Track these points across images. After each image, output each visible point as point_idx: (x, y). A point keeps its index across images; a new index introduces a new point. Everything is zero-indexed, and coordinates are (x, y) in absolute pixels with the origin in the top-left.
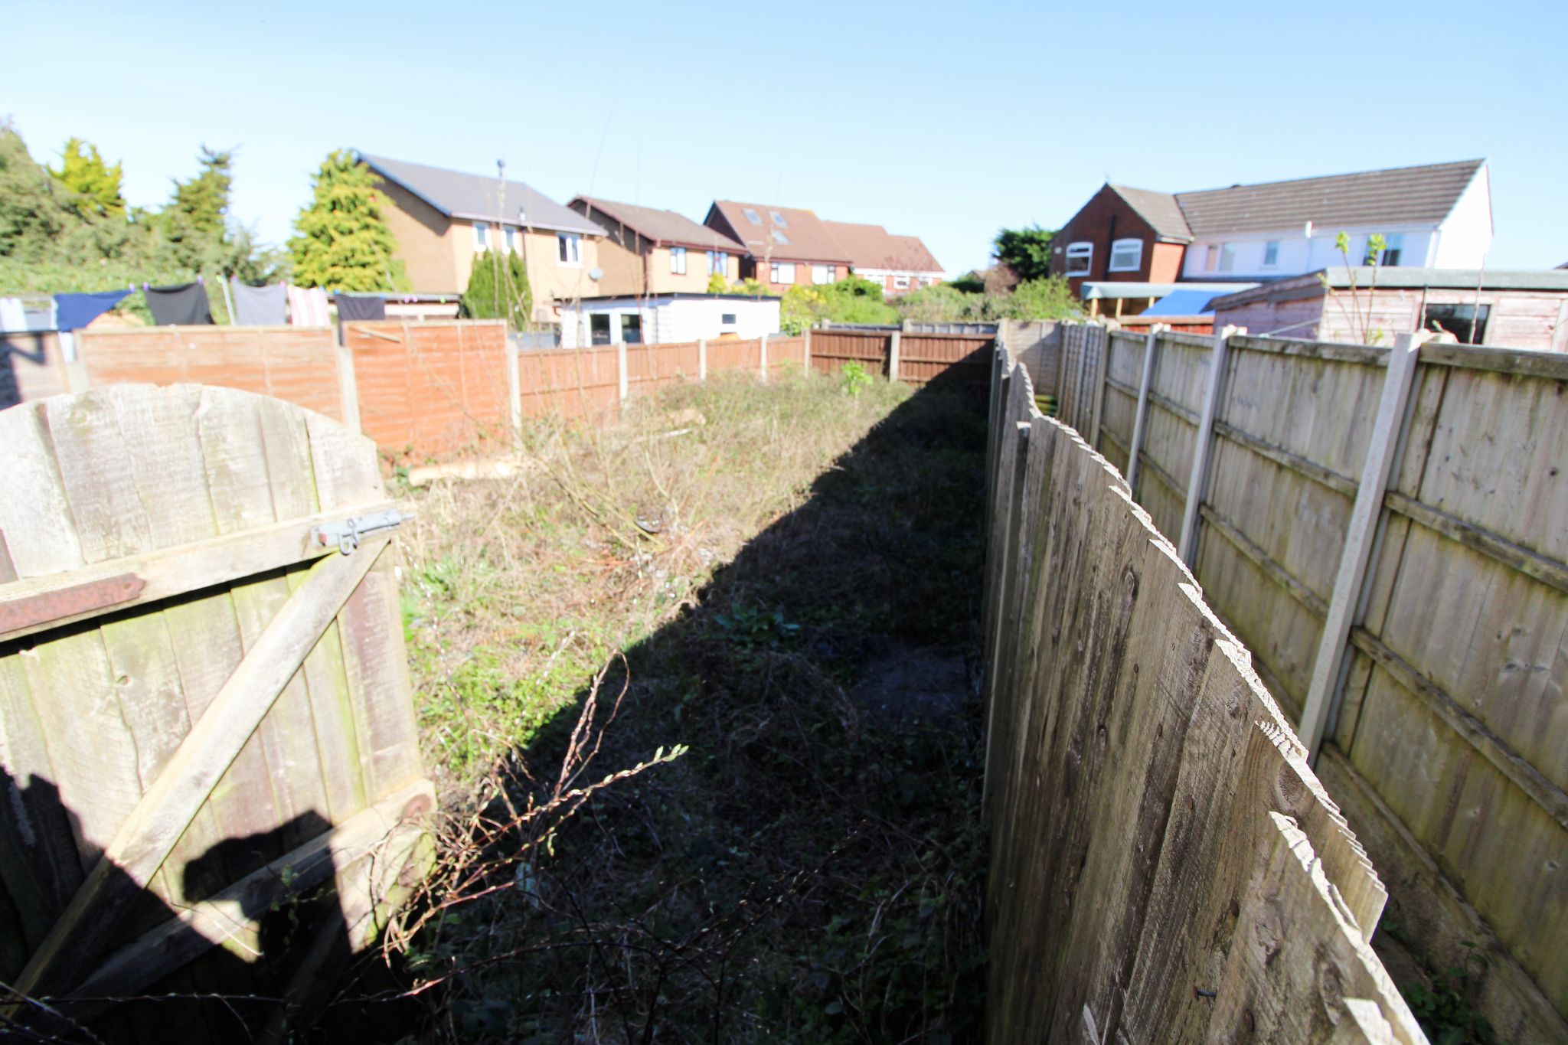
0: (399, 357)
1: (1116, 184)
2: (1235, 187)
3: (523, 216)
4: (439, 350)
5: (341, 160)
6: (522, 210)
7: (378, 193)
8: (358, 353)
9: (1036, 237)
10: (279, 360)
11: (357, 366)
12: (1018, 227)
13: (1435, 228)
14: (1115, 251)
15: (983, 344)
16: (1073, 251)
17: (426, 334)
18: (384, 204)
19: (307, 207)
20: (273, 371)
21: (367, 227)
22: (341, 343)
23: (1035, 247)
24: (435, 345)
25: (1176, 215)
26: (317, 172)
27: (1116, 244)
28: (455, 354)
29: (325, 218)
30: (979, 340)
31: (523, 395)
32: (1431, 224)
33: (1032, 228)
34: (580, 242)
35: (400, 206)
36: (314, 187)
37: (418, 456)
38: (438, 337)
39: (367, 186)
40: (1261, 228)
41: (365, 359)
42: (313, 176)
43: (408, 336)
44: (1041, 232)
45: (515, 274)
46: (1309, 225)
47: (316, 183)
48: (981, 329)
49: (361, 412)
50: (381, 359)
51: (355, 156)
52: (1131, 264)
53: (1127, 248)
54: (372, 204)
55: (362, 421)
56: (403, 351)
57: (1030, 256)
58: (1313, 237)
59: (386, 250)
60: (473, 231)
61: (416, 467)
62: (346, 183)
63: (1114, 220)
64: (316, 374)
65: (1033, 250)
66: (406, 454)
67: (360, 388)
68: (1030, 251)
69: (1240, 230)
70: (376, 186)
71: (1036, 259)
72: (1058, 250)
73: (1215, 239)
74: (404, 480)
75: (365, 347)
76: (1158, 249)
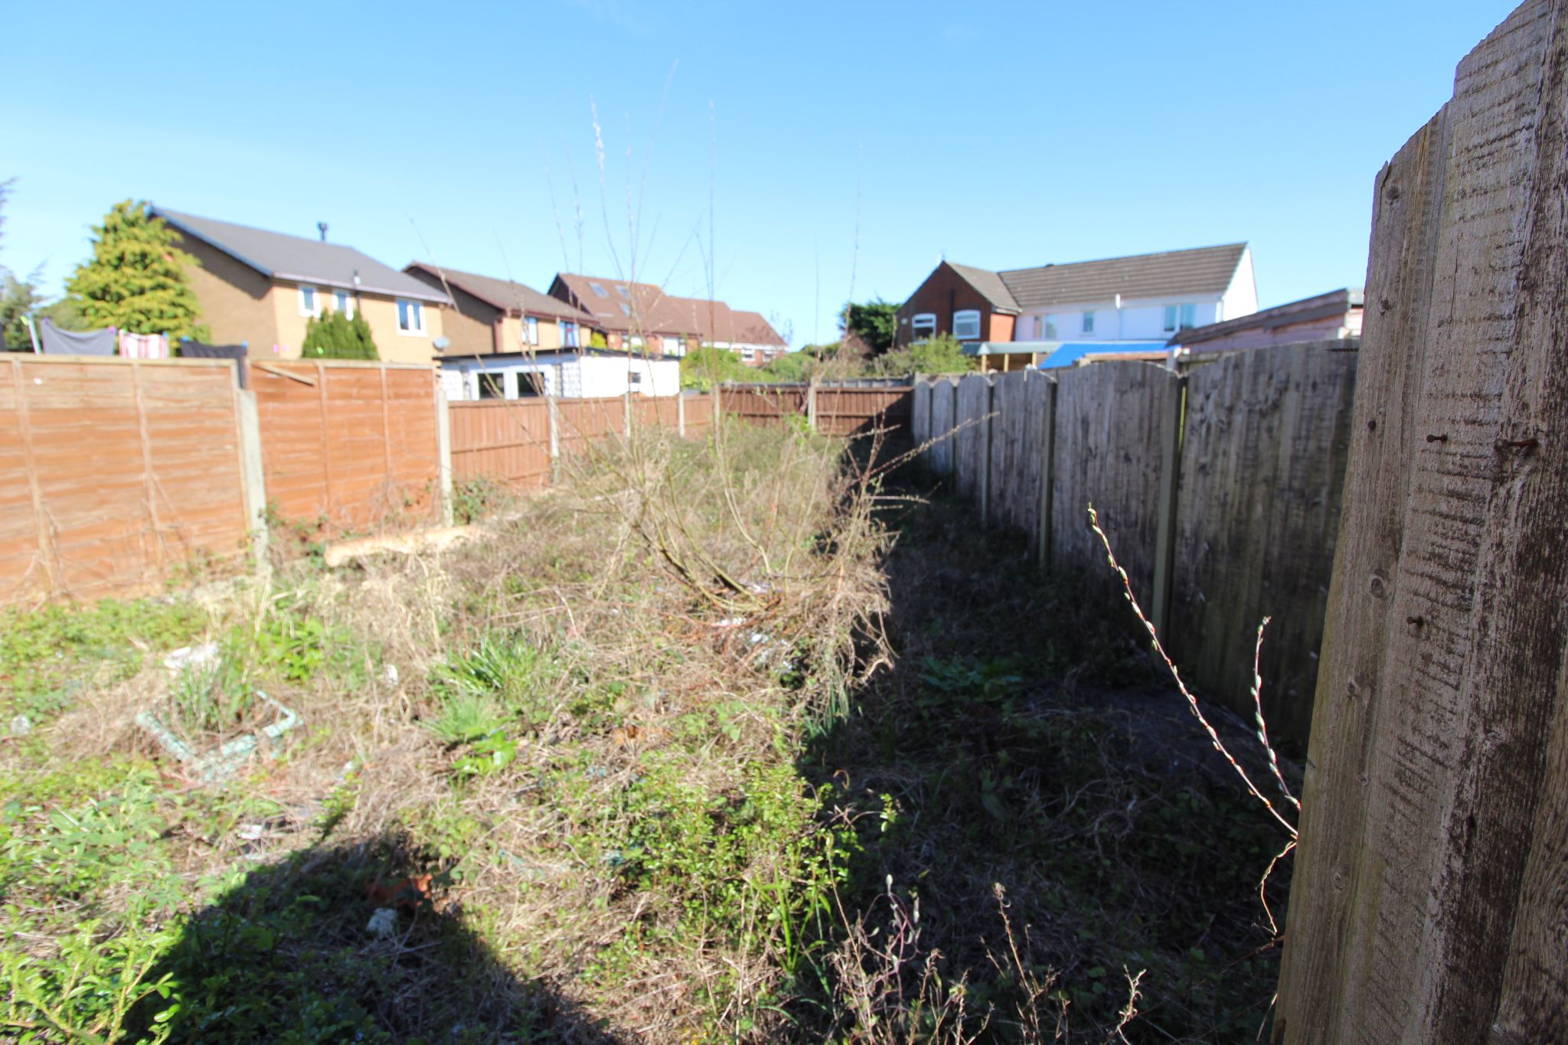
0: (312, 404)
1: (953, 260)
2: (1049, 266)
3: (357, 280)
4: (359, 397)
5: (131, 215)
6: (356, 274)
7: (178, 252)
8: (264, 397)
9: (881, 310)
10: (160, 404)
11: (261, 414)
12: (862, 300)
13: (1220, 299)
14: (956, 321)
15: (900, 396)
16: (919, 321)
17: (344, 377)
18: (187, 264)
19: (86, 264)
20: (151, 419)
21: (162, 287)
22: (242, 385)
23: (881, 319)
24: (354, 391)
25: (1003, 290)
26: (101, 223)
27: (957, 315)
28: (378, 402)
29: (108, 276)
30: (897, 393)
31: (453, 453)
32: (1215, 295)
33: (876, 301)
34: (422, 310)
35: (206, 267)
36: (94, 242)
37: (334, 529)
38: (359, 380)
39: (164, 243)
40: (1077, 300)
41: (271, 405)
42: (95, 230)
43: (324, 378)
44: (884, 305)
45: (360, 338)
46: (1118, 297)
47: (98, 238)
48: (890, 384)
49: (265, 474)
50: (290, 406)
51: (146, 210)
52: (971, 333)
53: (966, 317)
54: (170, 264)
55: (266, 484)
56: (319, 397)
57: (876, 328)
58: (1122, 308)
59: (189, 313)
60: (300, 294)
61: (331, 543)
62: (136, 238)
63: (953, 295)
64: (208, 424)
65: (879, 322)
66: (320, 526)
67: (265, 442)
68: (876, 324)
69: (1060, 303)
70: (174, 244)
71: (882, 330)
72: (904, 321)
73: (1039, 311)
74: (319, 560)
75: (270, 390)
76: (994, 319)
